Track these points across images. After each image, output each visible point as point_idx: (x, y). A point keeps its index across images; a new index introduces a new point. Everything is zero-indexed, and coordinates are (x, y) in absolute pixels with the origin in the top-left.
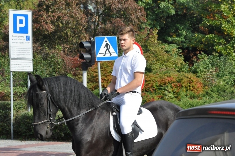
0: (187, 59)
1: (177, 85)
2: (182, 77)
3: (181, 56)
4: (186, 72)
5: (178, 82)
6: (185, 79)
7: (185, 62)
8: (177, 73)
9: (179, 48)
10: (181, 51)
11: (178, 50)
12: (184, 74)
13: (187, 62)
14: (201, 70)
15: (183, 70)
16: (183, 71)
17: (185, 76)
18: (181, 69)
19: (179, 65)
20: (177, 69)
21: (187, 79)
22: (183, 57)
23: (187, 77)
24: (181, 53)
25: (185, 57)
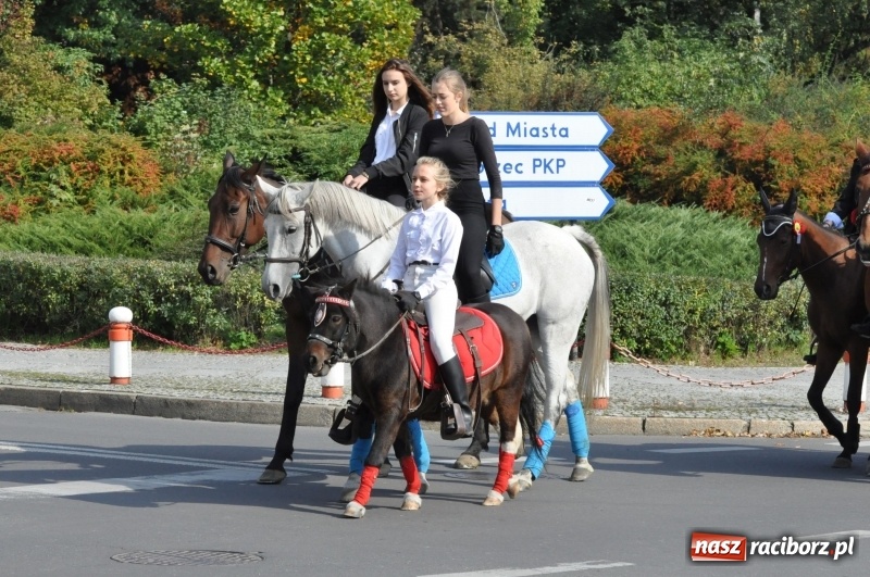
0: (119, 92)
1: (85, 167)
2: (99, 146)
3: (100, 83)
4: (112, 131)
5: (89, 159)
6: (109, 151)
7: (113, 102)
8: (86, 134)
9: (94, 60)
10: (100, 68)
11: (91, 65)
12: (109, 135)
13: (119, 102)
14: (156, 126)
15: (104, 124)
16: (105, 128)
17: (109, 142)
18: (100, 122)
19: (95, 109)
20: (89, 121)
21: (115, 150)
22: (105, 85)
23: (117, 146)
24: (101, 74)
25: (111, 87)
